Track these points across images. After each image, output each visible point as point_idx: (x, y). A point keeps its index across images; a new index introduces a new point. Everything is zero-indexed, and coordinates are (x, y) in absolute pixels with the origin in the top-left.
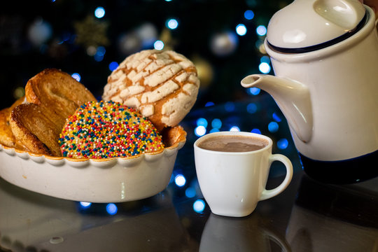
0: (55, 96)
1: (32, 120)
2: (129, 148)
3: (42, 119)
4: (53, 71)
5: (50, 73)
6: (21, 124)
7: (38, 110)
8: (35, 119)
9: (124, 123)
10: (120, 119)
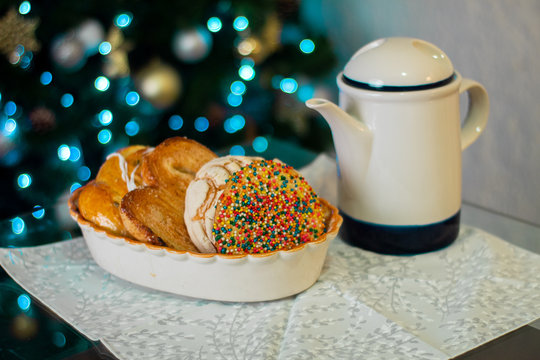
0: (177, 172)
1: (146, 209)
2: (290, 228)
3: (159, 205)
4: (175, 140)
5: (172, 145)
6: (132, 216)
7: (154, 194)
8: (149, 207)
9: (282, 193)
10: (277, 189)
